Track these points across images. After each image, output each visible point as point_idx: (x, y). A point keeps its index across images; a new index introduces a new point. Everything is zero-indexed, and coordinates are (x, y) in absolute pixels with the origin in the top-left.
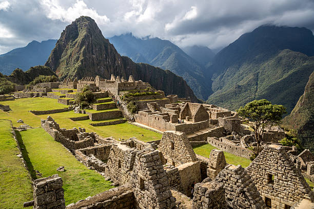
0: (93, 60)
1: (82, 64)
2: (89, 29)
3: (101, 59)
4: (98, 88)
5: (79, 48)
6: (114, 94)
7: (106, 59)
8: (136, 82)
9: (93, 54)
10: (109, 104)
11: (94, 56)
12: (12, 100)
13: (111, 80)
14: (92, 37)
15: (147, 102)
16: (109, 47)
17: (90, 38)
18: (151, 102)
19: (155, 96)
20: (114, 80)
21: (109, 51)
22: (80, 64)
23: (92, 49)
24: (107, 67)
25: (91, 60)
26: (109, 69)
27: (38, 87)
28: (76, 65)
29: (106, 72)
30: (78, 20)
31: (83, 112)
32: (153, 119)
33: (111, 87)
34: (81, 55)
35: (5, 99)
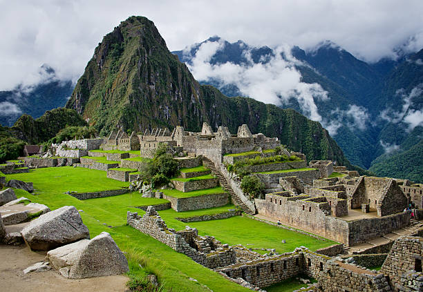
0: (150, 94)
1: (131, 101)
2: (144, 39)
3: (164, 91)
4: (181, 150)
5: (126, 73)
6: (213, 159)
7: (174, 93)
8: (254, 136)
9: (150, 83)
10: (206, 181)
11: (152, 87)
12: (26, 171)
13: (203, 133)
14: (148, 53)
15: (278, 176)
16: (179, 69)
17: (146, 55)
18: (286, 175)
19: (291, 164)
20: (209, 133)
21: (180, 76)
22: (128, 102)
23: (149, 76)
24: (175, 106)
25: (146, 94)
26: (179, 111)
27: (66, 147)
28: (121, 105)
29: (174, 115)
30: (124, 24)
31: (158, 196)
32: (298, 209)
33: (206, 146)
34: (130, 86)
35: (16, 170)
